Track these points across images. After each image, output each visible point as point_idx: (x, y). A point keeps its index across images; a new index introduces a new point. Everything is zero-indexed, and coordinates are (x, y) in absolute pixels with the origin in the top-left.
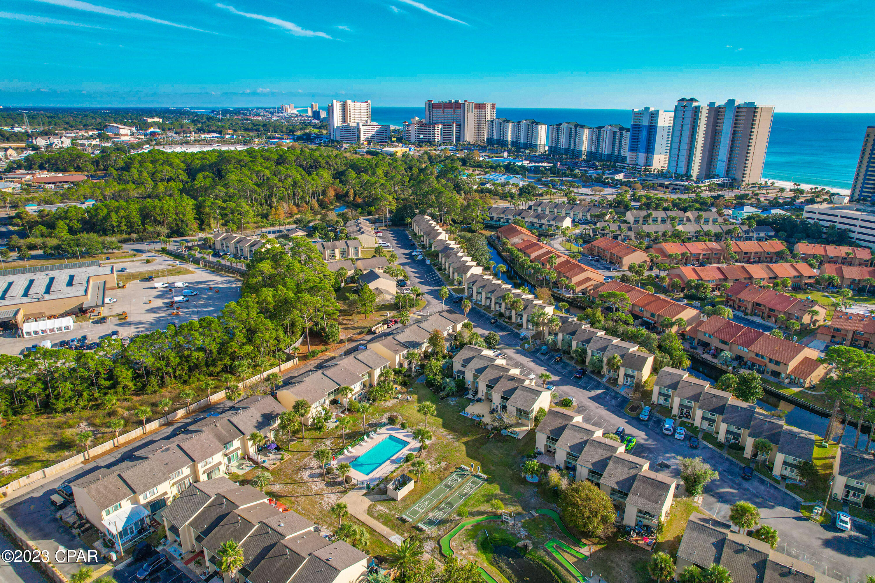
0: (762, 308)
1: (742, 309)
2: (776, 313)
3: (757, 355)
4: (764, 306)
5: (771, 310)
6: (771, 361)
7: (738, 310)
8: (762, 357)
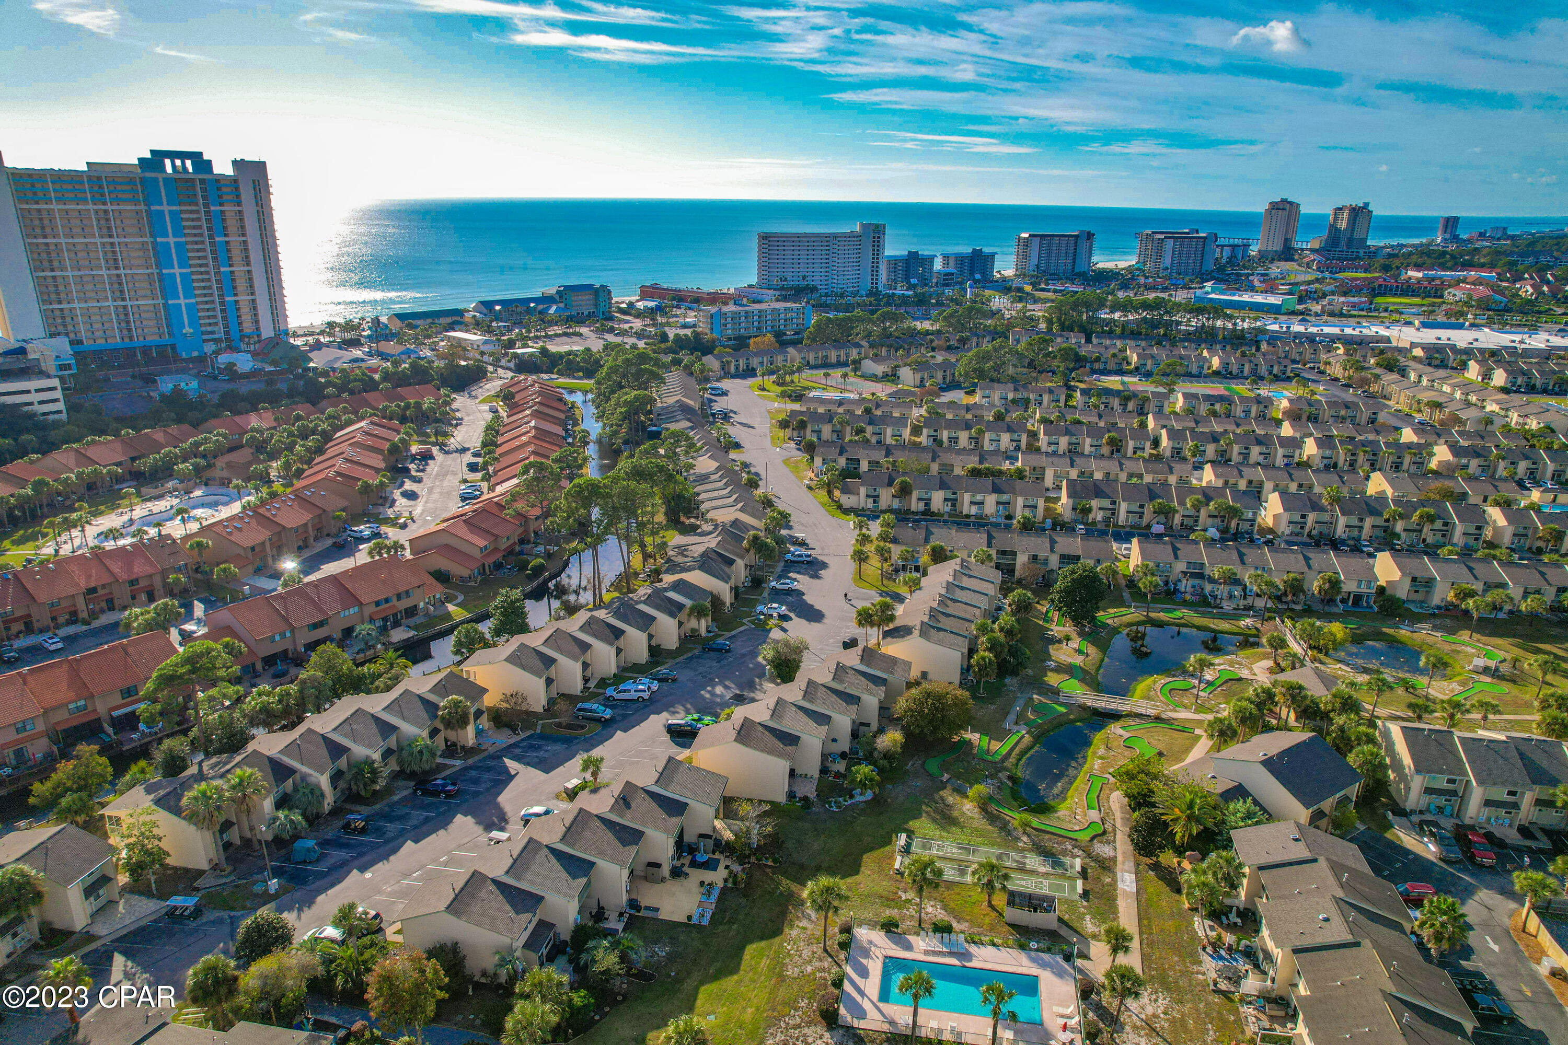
0: (101, 592)
1: (61, 620)
2: (143, 583)
3: (377, 604)
4: (103, 587)
5: (132, 582)
6: (399, 597)
7: (57, 627)
8: (387, 601)
